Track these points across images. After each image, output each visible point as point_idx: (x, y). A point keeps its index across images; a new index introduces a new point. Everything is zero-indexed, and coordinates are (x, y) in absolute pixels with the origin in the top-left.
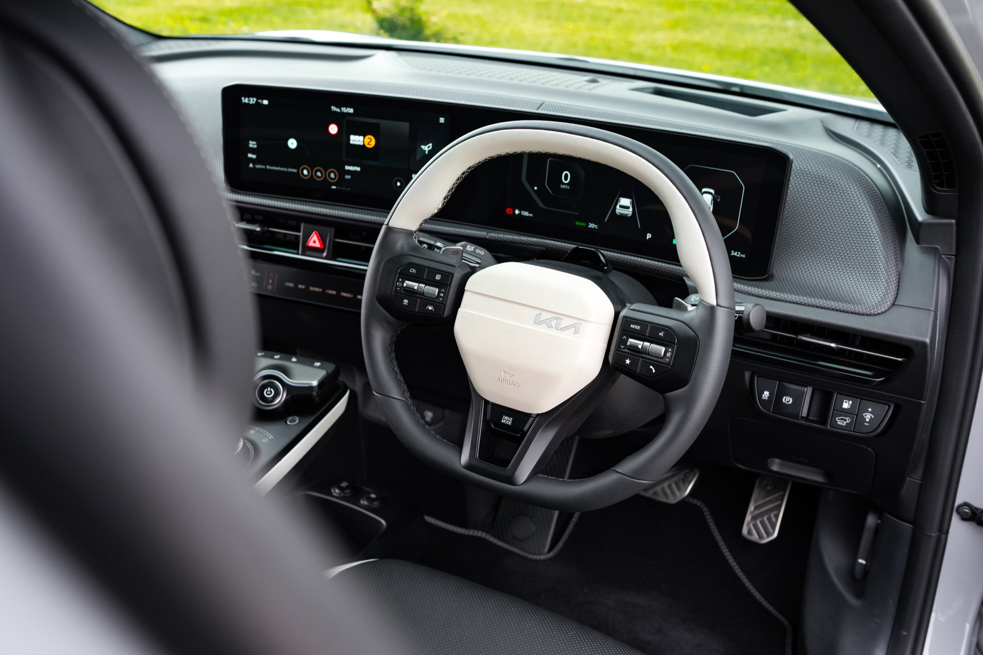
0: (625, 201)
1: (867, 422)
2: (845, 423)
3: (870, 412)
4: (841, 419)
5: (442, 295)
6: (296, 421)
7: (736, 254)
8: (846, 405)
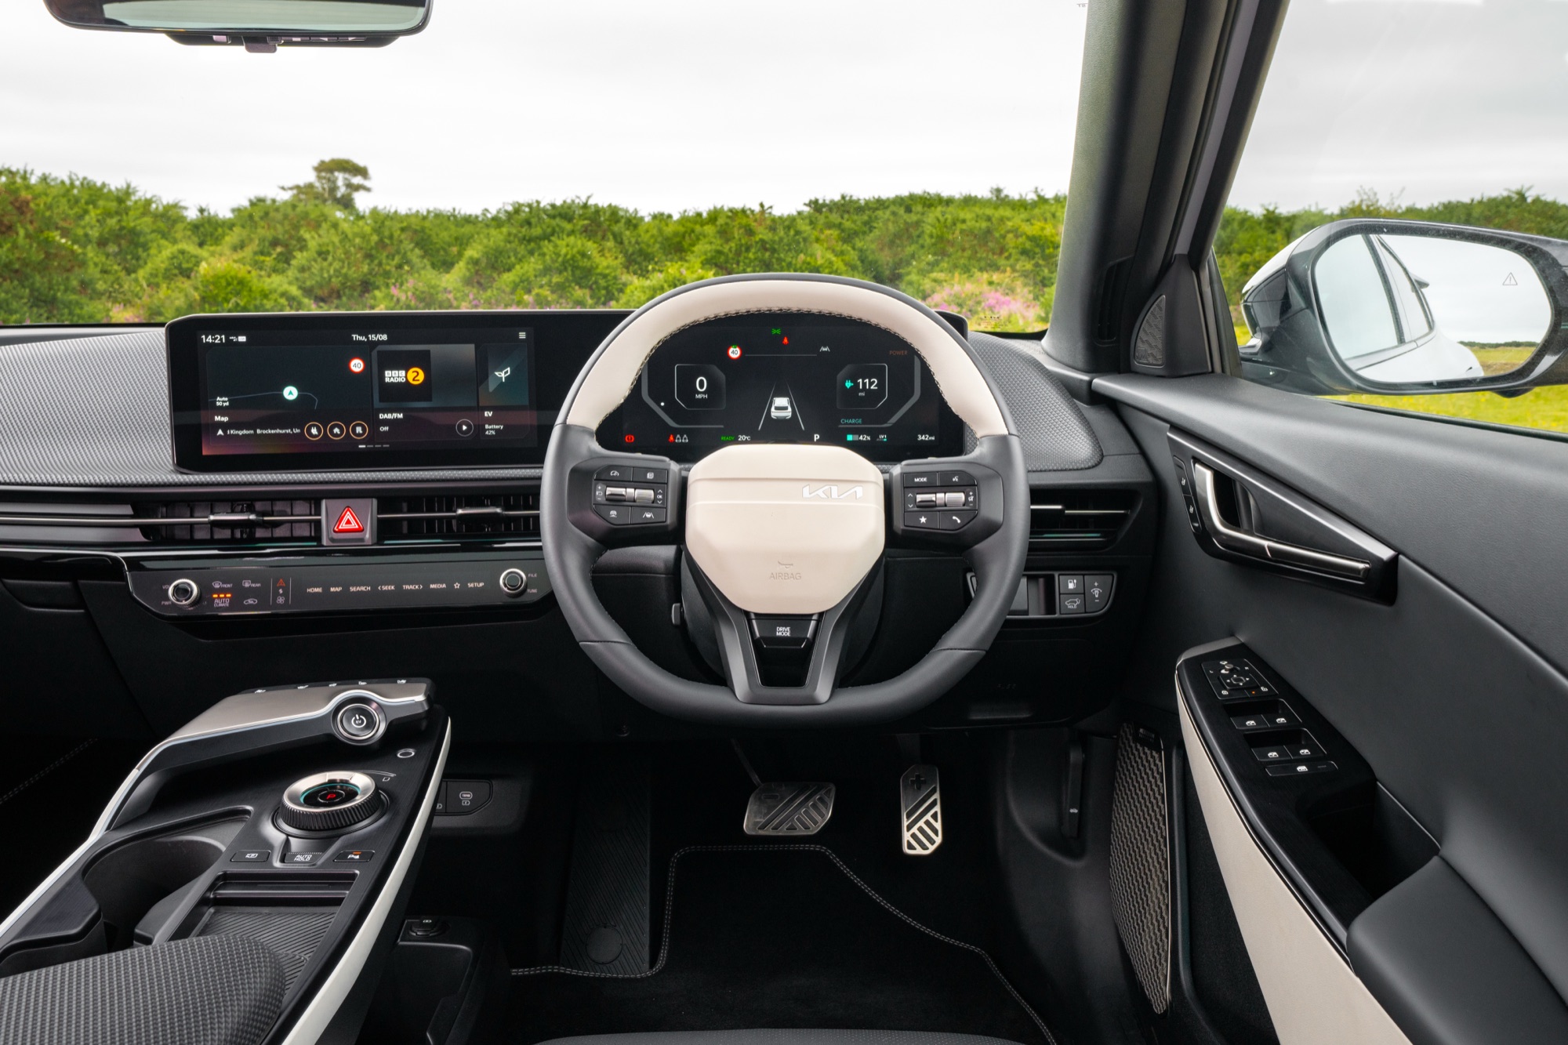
0: (781, 401)
1: (1097, 599)
2: (1075, 605)
3: (1098, 587)
4: (1071, 602)
5: (660, 497)
6: (411, 754)
7: (923, 438)
8: (1071, 586)
